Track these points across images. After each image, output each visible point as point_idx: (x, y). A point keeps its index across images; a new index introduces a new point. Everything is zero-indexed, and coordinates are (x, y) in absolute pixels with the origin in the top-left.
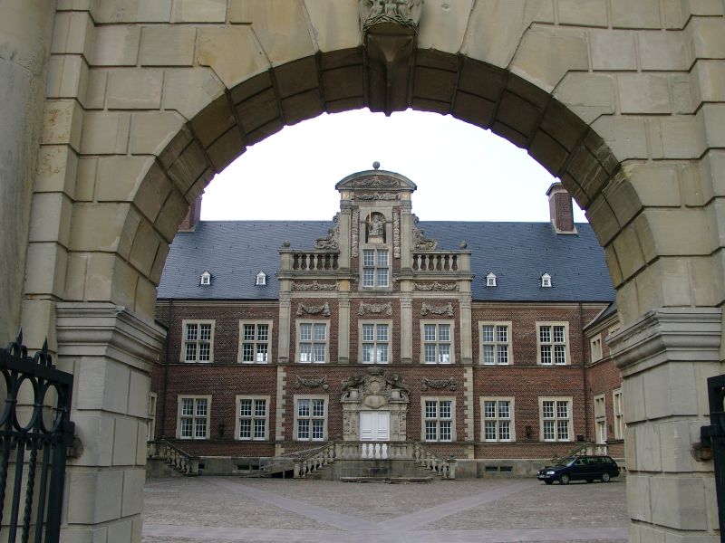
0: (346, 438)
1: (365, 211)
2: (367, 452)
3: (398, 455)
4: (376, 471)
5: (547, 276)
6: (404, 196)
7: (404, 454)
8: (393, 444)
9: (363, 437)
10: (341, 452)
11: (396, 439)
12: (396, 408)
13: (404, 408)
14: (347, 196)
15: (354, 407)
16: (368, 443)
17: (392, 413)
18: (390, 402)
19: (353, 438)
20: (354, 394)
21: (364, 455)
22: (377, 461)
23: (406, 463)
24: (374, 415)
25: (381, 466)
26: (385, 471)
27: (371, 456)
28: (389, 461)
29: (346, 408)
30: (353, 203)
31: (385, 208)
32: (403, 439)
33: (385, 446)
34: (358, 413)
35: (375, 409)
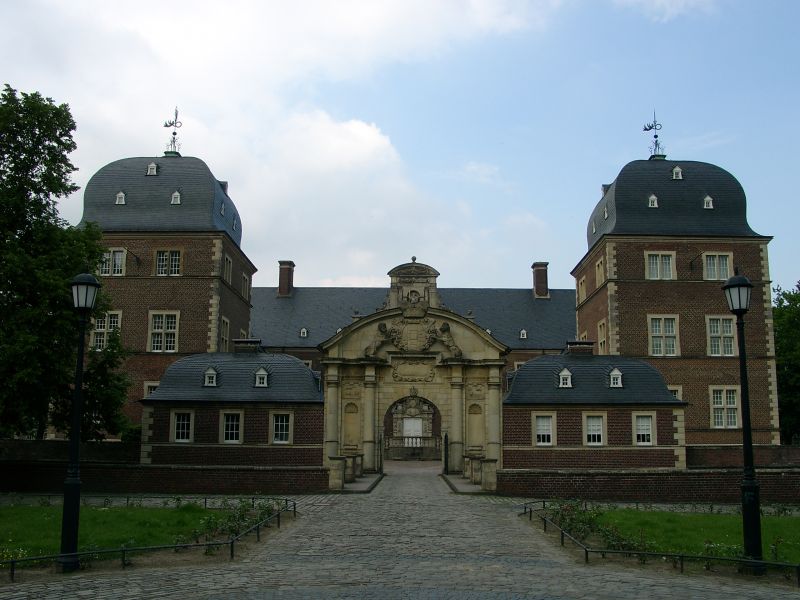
0: (395, 435)
1: (406, 290)
2: (408, 443)
3: (426, 445)
4: (413, 454)
5: (524, 331)
6: (432, 280)
7: (430, 444)
8: (424, 438)
9: (406, 434)
10: (393, 443)
11: (425, 435)
12: (426, 416)
13: (431, 416)
14: (395, 280)
15: (400, 416)
16: (408, 438)
17: (423, 419)
18: (422, 412)
19: (399, 435)
20: (400, 407)
21: (406, 445)
22: (414, 448)
23: (431, 449)
24: (412, 420)
25: (417, 451)
26: (418, 454)
27: (410, 445)
28: (421, 448)
29: (395, 416)
30: (399, 285)
31: (419, 288)
32: (430, 435)
33: (418, 440)
34: (402, 419)
35: (413, 417)
